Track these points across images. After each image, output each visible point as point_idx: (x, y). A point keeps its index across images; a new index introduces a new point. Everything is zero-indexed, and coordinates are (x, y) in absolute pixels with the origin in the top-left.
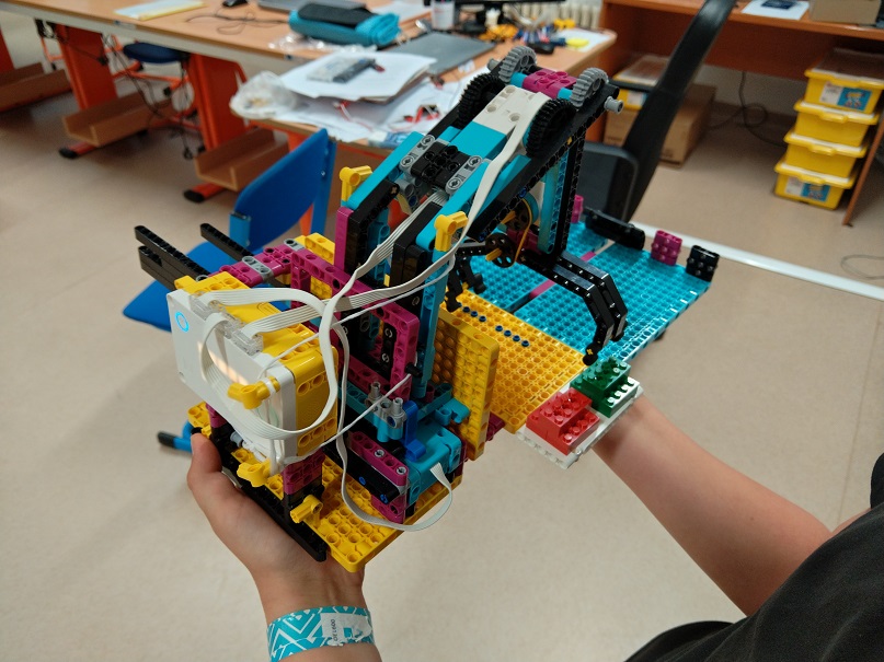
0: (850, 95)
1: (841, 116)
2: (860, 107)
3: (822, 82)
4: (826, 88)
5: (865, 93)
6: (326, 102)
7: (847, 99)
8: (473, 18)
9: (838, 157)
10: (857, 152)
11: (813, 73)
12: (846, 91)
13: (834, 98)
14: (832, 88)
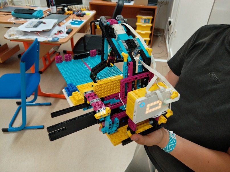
0: (146, 20)
1: (145, 25)
2: (148, 23)
3: (140, 18)
4: (141, 19)
5: (149, 20)
6: (32, 33)
7: (146, 21)
8: (61, 10)
9: (146, 34)
10: (150, 32)
11: (138, 16)
12: (145, 19)
13: (143, 21)
14: (142, 19)
